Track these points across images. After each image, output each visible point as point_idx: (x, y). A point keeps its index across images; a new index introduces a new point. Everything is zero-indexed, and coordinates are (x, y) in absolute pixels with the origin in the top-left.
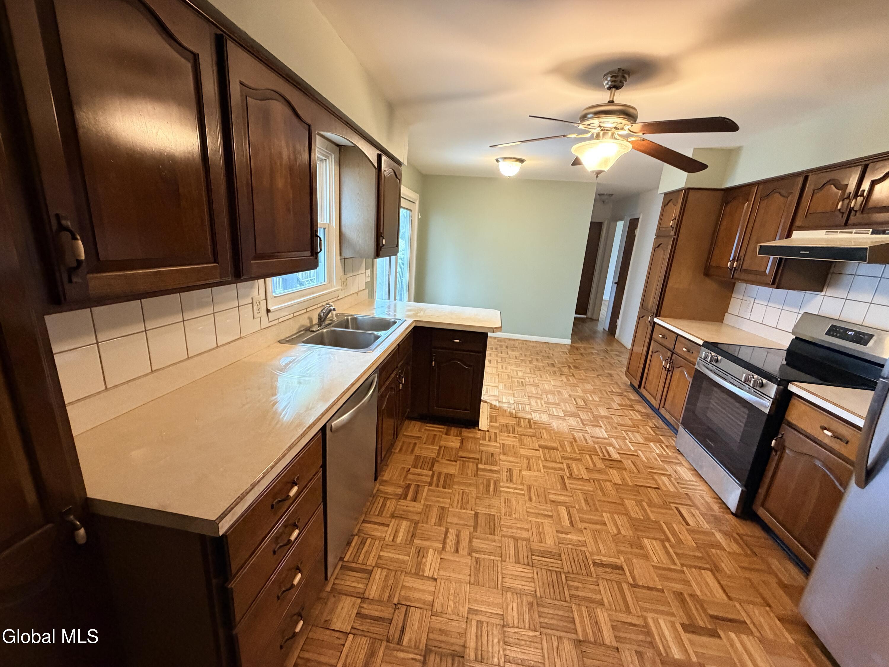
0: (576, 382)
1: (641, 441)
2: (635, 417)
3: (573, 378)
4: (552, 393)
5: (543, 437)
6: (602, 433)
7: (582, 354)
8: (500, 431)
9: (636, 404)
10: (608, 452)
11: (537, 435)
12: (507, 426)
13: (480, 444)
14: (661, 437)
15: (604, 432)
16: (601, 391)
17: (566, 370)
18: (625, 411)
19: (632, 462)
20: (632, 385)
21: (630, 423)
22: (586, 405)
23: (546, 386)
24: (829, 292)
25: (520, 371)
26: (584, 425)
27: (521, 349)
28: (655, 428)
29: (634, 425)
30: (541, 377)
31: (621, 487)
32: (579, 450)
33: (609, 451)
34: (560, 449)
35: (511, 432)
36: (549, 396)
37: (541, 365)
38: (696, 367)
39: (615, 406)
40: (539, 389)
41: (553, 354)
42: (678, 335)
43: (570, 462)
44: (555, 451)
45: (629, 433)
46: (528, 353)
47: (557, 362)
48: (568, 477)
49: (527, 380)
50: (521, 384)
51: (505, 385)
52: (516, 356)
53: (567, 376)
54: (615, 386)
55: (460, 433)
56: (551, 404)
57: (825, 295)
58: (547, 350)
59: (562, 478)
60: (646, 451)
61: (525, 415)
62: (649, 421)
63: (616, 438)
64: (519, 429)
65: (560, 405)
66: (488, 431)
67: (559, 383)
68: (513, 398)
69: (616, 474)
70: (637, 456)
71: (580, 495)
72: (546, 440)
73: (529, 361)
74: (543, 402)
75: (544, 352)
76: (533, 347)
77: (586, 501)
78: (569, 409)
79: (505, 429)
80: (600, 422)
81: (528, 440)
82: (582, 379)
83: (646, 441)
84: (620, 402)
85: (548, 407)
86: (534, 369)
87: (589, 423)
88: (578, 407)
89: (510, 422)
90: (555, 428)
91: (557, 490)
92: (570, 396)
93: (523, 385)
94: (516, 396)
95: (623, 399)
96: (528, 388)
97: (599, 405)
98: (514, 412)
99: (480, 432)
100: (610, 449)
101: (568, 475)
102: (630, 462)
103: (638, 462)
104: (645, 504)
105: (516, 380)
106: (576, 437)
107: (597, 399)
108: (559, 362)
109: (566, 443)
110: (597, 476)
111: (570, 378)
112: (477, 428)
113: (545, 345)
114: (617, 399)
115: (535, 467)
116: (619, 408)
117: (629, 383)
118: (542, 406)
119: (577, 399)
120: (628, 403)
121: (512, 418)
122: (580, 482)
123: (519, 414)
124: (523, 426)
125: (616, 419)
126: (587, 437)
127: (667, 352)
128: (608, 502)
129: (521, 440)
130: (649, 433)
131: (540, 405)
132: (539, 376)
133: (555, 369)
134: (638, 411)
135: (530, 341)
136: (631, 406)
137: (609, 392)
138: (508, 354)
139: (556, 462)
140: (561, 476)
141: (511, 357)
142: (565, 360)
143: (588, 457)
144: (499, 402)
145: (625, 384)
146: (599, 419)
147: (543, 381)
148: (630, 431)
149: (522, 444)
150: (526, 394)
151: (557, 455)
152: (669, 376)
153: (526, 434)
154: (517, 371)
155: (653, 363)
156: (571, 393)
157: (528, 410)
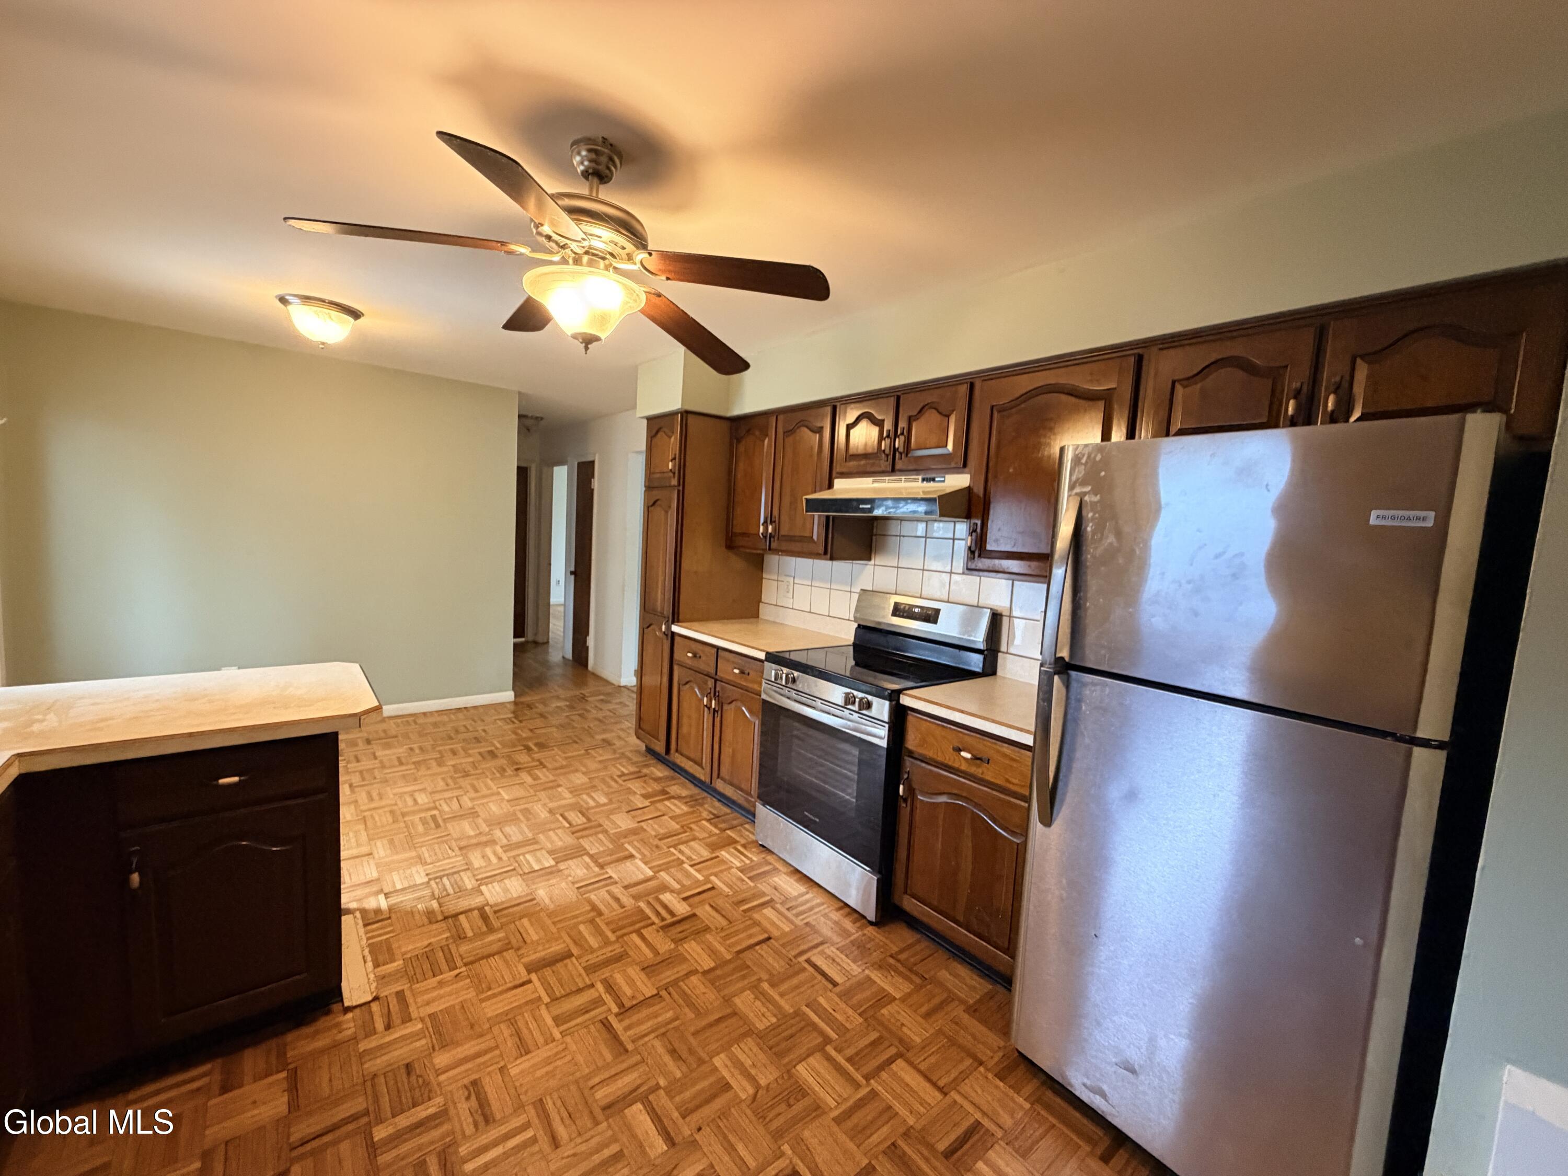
0: (552, 778)
1: (706, 854)
2: (678, 811)
3: (544, 770)
4: (511, 819)
5: (528, 941)
6: (638, 869)
7: (542, 715)
8: (413, 980)
9: (669, 783)
10: (665, 907)
11: (514, 941)
12: (428, 955)
13: (361, 1056)
14: (728, 832)
15: (643, 866)
16: (603, 781)
17: (523, 758)
18: (659, 805)
19: (711, 906)
20: (650, 751)
21: (675, 826)
22: (589, 820)
23: (494, 808)
24: (877, 560)
25: (420, 790)
26: (601, 867)
27: (406, 736)
28: (715, 818)
29: (682, 827)
30: (476, 791)
31: (719, 972)
32: (614, 932)
33: (666, 902)
34: (575, 951)
35: (444, 966)
36: (508, 829)
37: (464, 761)
38: (764, 696)
39: (639, 802)
40: (480, 821)
41: (484, 731)
42: (718, 648)
43: (606, 973)
44: (568, 961)
45: (682, 847)
46: (427, 744)
47: (498, 745)
48: (617, 1015)
49: (446, 808)
50: (433, 825)
51: (391, 842)
52: (399, 758)
53: (529, 769)
54: (624, 761)
55: (282, 1054)
56: (519, 845)
57: (875, 565)
58: (468, 723)
59: (606, 1025)
60: (721, 871)
61: (464, 904)
62: (701, 809)
63: (666, 867)
64: (464, 948)
65: (537, 843)
66: (376, 999)
67: (519, 792)
68: (420, 868)
69: (699, 949)
70: (713, 888)
71: (657, 1044)
72: (538, 943)
73: (436, 759)
74: (499, 850)
75: (462, 729)
76: (435, 725)
77: (673, 1052)
78: (560, 843)
79: (426, 966)
80: (626, 845)
81: (495, 969)
82: (562, 767)
83: (713, 851)
84: (644, 792)
85: (514, 857)
86: (451, 777)
87: (609, 859)
88: (576, 831)
89: (433, 940)
90: (547, 901)
91: (608, 1066)
92: (551, 811)
93: (438, 826)
94: (429, 861)
95: (645, 782)
96: (455, 829)
97: (612, 812)
98: (435, 904)
99: (350, 1015)
100: (666, 897)
101: (615, 1009)
102: (707, 908)
103: (720, 902)
104: (765, 986)
105: (416, 818)
106: (598, 903)
107: (603, 800)
108: (504, 745)
109: (582, 928)
110: (668, 975)
111: (537, 772)
112: (336, 1007)
113: (460, 716)
114: (635, 786)
115: (536, 1033)
116: (647, 803)
117: (644, 748)
118: (500, 859)
119: (566, 814)
120: (657, 787)
121: (434, 926)
122: (645, 1012)
123: (453, 906)
124: (470, 934)
125: (652, 828)
126: (617, 890)
127: (707, 681)
128: (711, 1025)
129: (477, 975)
130: (711, 835)
131: (494, 860)
132: (469, 787)
133: (502, 762)
134: (679, 798)
135: (425, 714)
136: (664, 792)
137: (619, 776)
138: (375, 758)
139: (580, 991)
140: (601, 1021)
141: (387, 764)
142: (513, 736)
143: (635, 937)
144: (387, 896)
145: (638, 752)
146: (623, 841)
147: (484, 797)
148: (682, 843)
149: (482, 986)
150: (454, 844)
151: (575, 967)
152: (718, 720)
153: (486, 951)
154: (412, 794)
155: (685, 705)
156: (551, 805)
157: (469, 887)
